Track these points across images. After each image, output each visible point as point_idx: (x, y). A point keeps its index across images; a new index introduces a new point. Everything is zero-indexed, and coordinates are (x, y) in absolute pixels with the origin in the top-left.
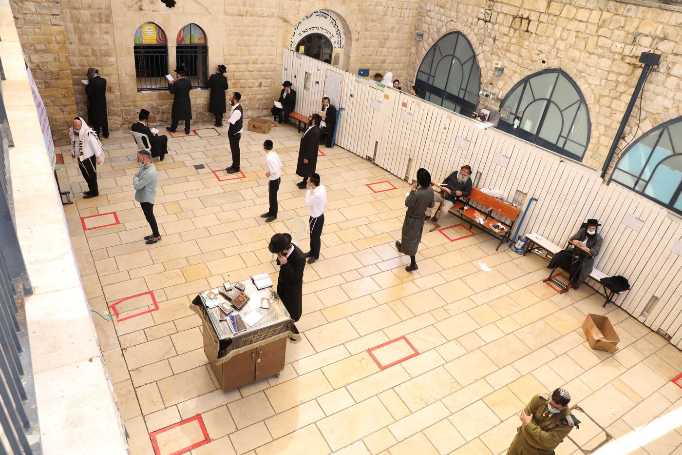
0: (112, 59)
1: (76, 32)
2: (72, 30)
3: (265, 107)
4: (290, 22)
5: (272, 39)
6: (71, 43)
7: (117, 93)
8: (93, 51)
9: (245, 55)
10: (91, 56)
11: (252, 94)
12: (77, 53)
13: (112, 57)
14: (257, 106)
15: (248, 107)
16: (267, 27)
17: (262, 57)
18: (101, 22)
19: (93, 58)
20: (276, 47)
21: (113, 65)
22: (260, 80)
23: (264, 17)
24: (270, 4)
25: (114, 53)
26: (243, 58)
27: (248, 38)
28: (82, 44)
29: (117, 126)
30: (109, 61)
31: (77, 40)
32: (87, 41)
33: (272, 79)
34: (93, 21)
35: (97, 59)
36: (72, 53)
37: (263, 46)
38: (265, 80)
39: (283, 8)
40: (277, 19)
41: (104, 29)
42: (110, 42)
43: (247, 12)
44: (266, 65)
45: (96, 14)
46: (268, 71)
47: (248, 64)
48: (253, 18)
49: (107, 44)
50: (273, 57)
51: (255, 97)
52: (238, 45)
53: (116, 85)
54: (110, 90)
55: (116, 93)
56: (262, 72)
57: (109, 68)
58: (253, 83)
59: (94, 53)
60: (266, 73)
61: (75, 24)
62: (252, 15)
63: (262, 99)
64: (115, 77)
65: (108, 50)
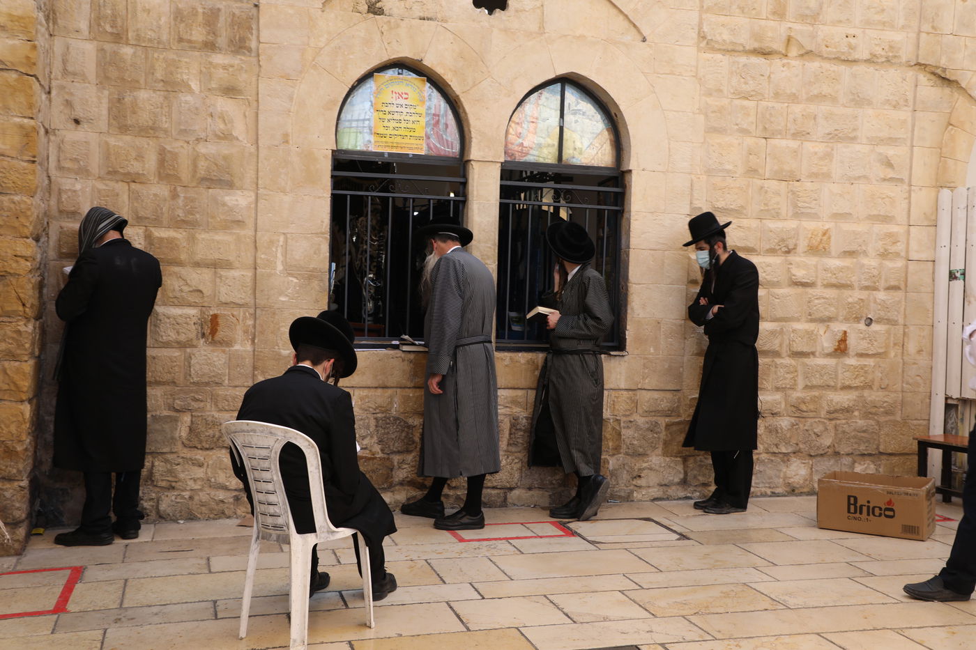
0: (239, 200)
1: (104, 79)
2: (91, 68)
3: (862, 448)
4: (963, 85)
5: (890, 151)
6: (77, 122)
7: (242, 347)
8: (165, 158)
9: (776, 216)
10: (152, 178)
11: (806, 387)
12: (95, 163)
13: (239, 192)
14: (827, 441)
15: (787, 443)
16: (870, 103)
17: (846, 226)
18: (210, 46)
19: (162, 190)
20: (906, 187)
21: (239, 223)
22: (838, 327)
23: (855, 61)
24: (883, 10)
25: (250, 175)
26: (772, 225)
27: (793, 144)
28: (124, 129)
29: (221, 495)
30: (224, 204)
31: (105, 112)
32: (144, 118)
33: (889, 321)
34: (181, 40)
35: (175, 196)
36: (76, 160)
37: (852, 181)
38: (862, 326)
39: (933, 27)
40: (910, 74)
41: (220, 73)
42: (239, 130)
43: (789, 40)
44: (865, 261)
45: (194, 12)
46: (875, 289)
47: (788, 252)
48: (814, 65)
49: (226, 137)
50: (894, 229)
51: (820, 397)
52: (752, 171)
53: (240, 313)
54: (214, 331)
55: (237, 347)
56: (846, 293)
57: (219, 237)
58: (810, 335)
59: (166, 169)
60: (864, 295)
61: (108, 47)
62: (807, 54)
63: (848, 410)
64: (240, 274)
65: (225, 158)
